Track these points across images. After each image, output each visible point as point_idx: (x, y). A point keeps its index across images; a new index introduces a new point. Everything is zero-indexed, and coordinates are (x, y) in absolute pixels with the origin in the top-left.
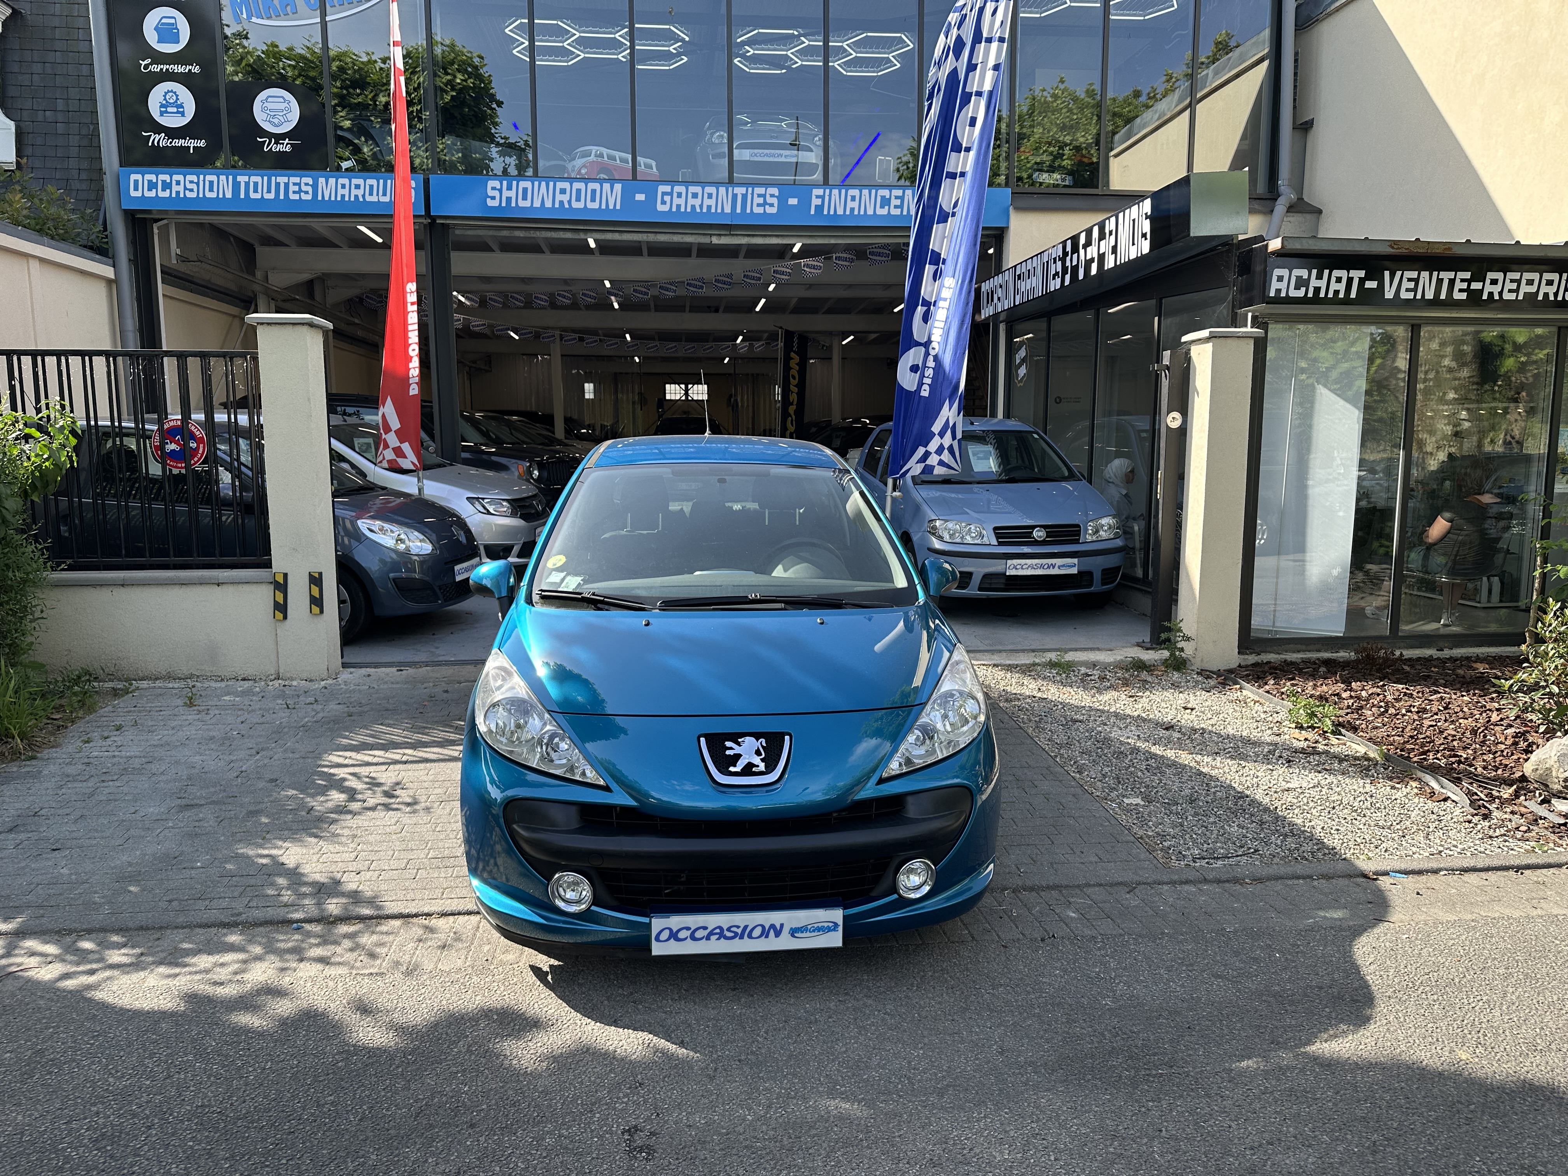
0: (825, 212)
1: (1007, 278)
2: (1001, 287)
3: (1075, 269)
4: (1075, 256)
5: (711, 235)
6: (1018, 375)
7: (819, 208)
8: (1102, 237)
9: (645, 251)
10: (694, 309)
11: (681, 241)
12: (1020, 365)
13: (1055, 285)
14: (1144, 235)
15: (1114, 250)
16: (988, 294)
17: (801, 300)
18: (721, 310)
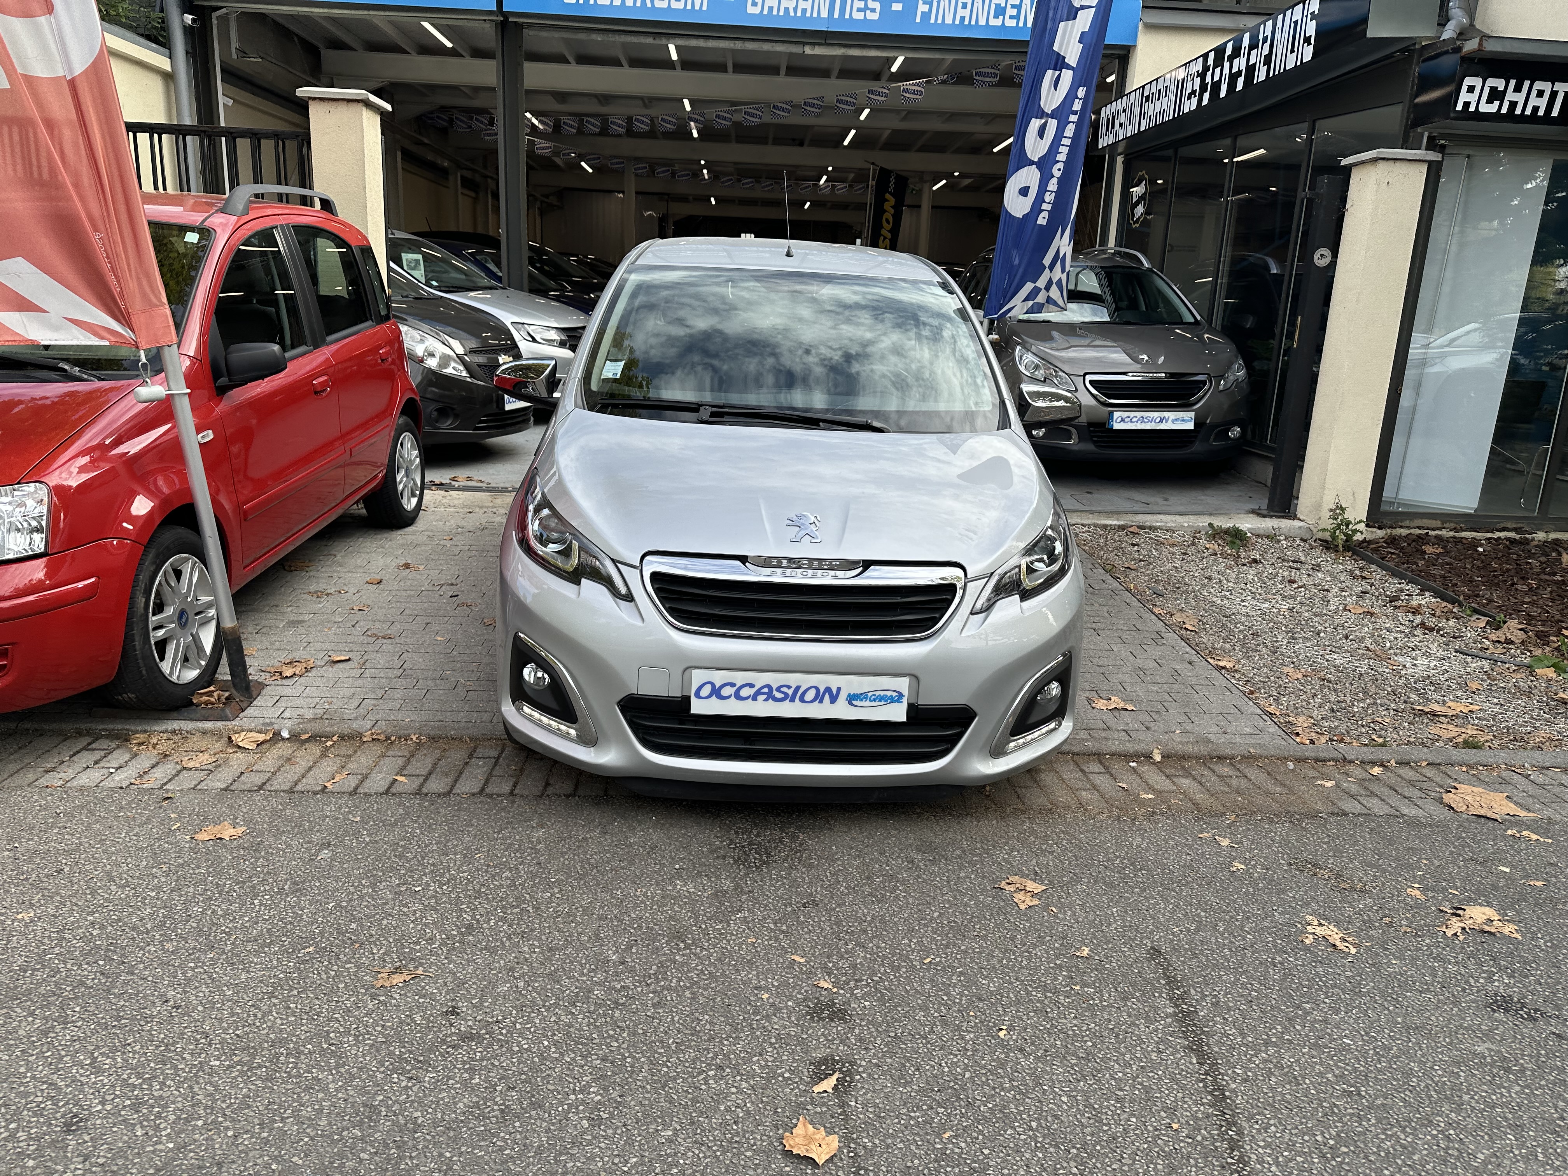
0: (932, 21)
1: (1132, 101)
2: (1124, 111)
3: (1216, 86)
4: (1218, 70)
5: (804, 44)
6: (1133, 214)
7: (926, 16)
8: (1253, 46)
9: (730, 68)
10: (779, 141)
11: (771, 49)
12: (1138, 203)
13: (1191, 105)
14: (1307, 40)
15: (1268, 60)
16: (1108, 120)
17: (895, 132)
18: (807, 142)
